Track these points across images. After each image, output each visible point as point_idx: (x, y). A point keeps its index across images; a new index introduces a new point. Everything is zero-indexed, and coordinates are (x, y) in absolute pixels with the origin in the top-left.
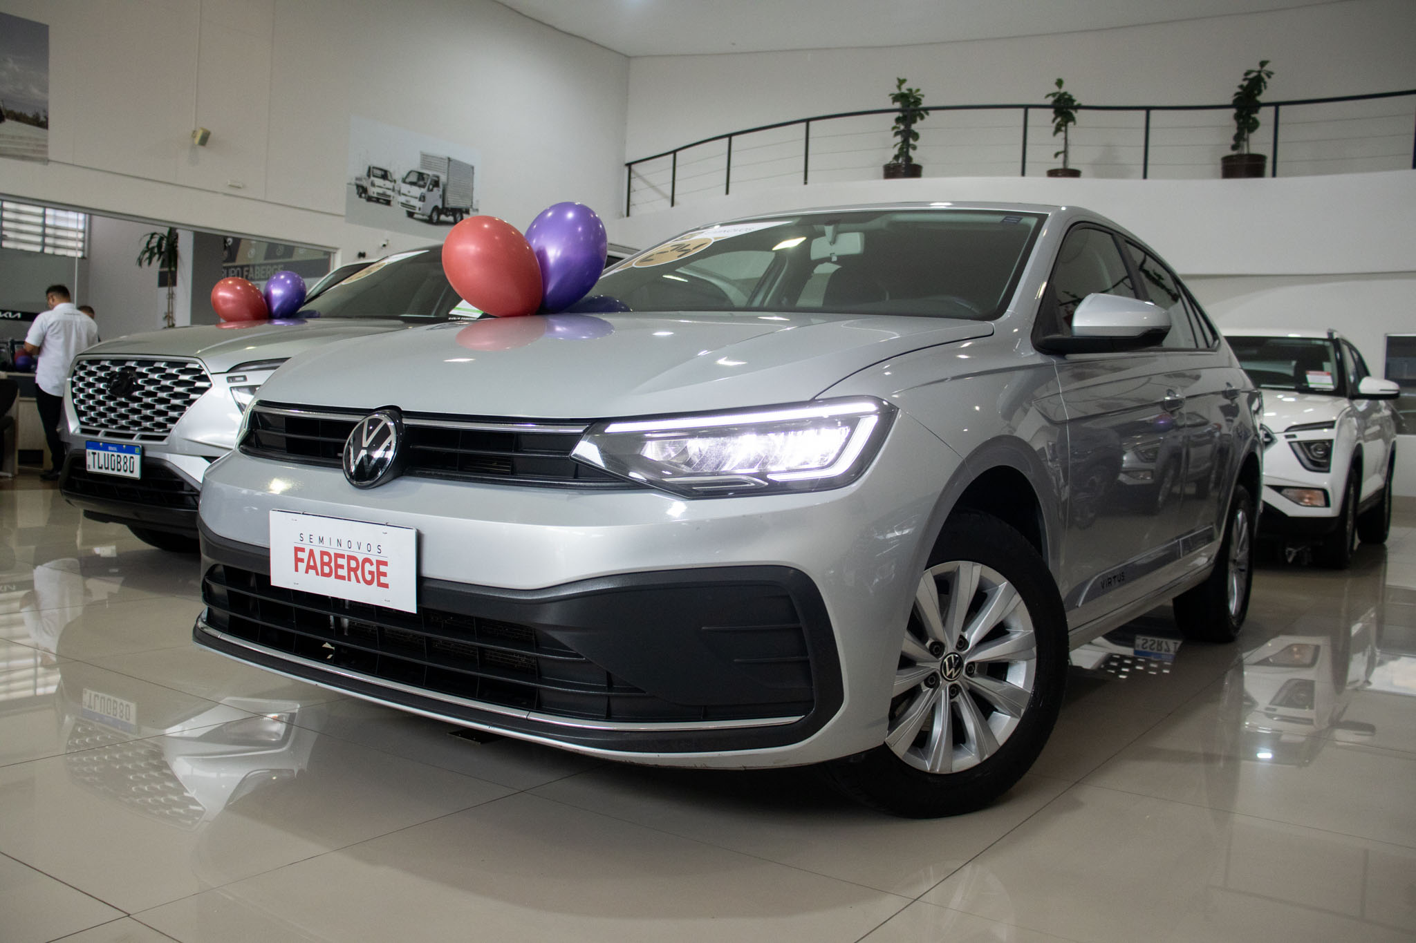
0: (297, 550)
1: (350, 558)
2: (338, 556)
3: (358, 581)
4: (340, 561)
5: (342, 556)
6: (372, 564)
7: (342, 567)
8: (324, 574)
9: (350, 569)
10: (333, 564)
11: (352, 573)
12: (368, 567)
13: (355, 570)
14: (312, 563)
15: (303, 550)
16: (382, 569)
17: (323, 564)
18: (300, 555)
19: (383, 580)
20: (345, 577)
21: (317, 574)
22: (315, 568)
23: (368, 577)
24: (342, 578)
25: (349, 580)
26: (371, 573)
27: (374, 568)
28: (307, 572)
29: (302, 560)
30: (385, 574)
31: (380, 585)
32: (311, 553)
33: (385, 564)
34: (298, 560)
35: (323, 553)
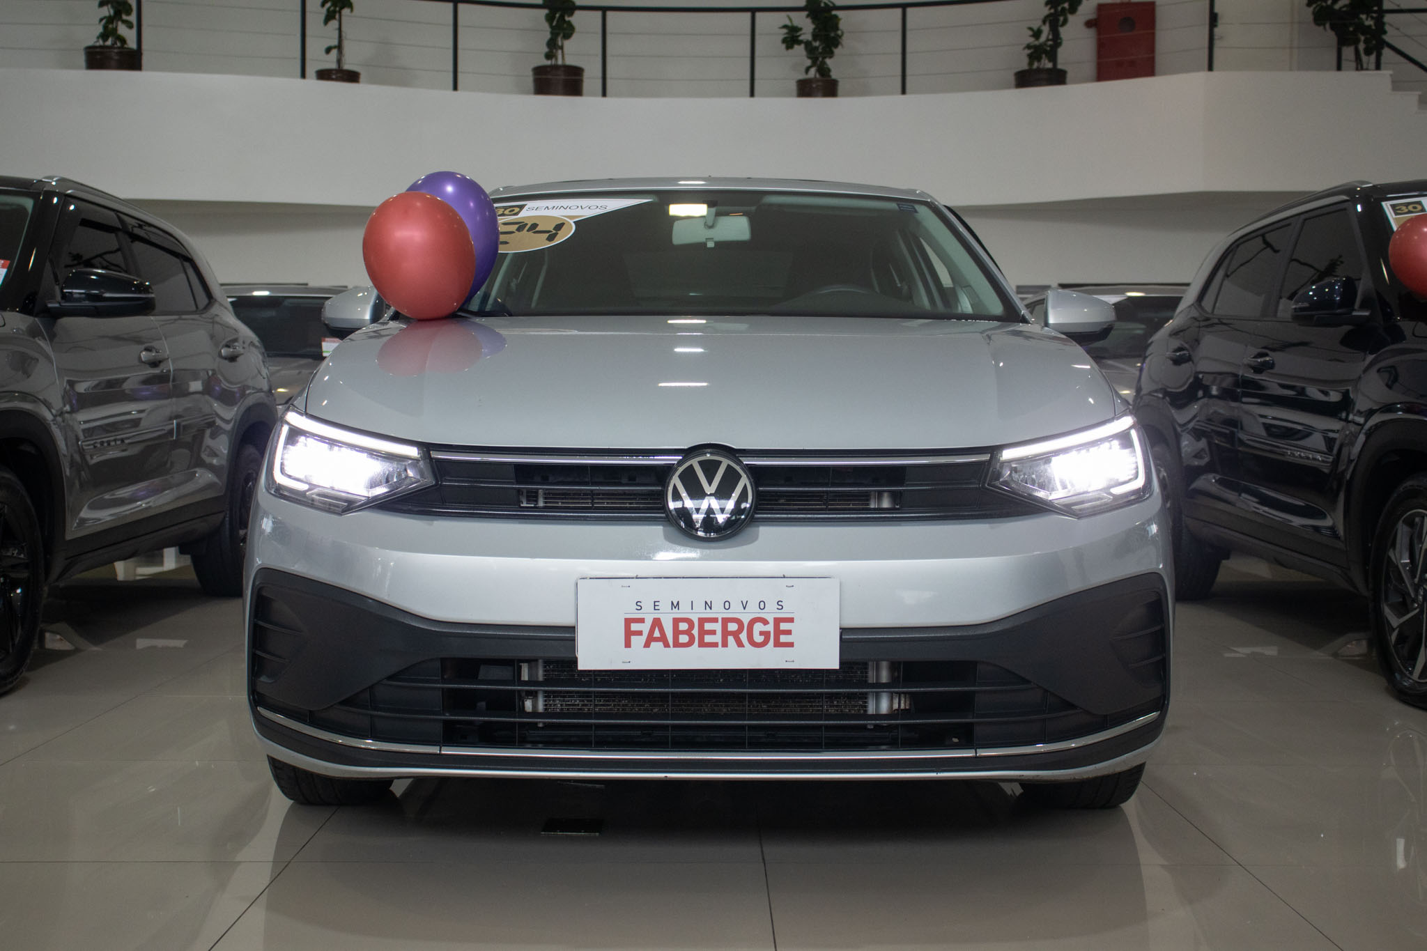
0: (628, 622)
1: (726, 621)
2: (702, 621)
3: (740, 644)
4: (708, 626)
5: (715, 620)
6: (765, 622)
7: (713, 632)
8: (677, 644)
9: (726, 633)
10: (695, 632)
11: (731, 639)
12: (758, 627)
13: (736, 635)
14: (657, 634)
15: (642, 621)
16: (783, 626)
17: (677, 632)
18: (634, 627)
19: (783, 638)
20: (717, 643)
21: (667, 645)
22: (663, 639)
23: (759, 639)
24: (715, 645)
25: (725, 644)
26: (766, 634)
27: (770, 628)
28: (647, 645)
29: (640, 633)
30: (789, 632)
31: (778, 644)
32: (657, 623)
33: (791, 620)
34: (629, 634)
35: (676, 622)
